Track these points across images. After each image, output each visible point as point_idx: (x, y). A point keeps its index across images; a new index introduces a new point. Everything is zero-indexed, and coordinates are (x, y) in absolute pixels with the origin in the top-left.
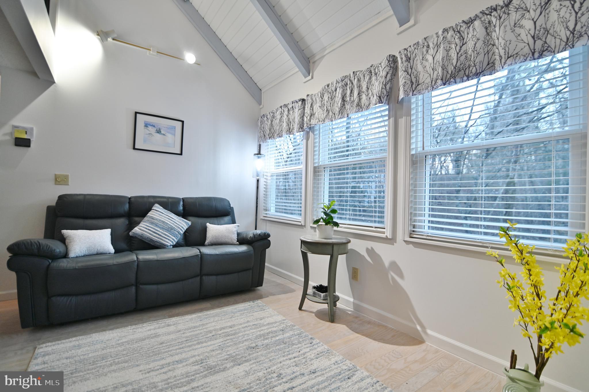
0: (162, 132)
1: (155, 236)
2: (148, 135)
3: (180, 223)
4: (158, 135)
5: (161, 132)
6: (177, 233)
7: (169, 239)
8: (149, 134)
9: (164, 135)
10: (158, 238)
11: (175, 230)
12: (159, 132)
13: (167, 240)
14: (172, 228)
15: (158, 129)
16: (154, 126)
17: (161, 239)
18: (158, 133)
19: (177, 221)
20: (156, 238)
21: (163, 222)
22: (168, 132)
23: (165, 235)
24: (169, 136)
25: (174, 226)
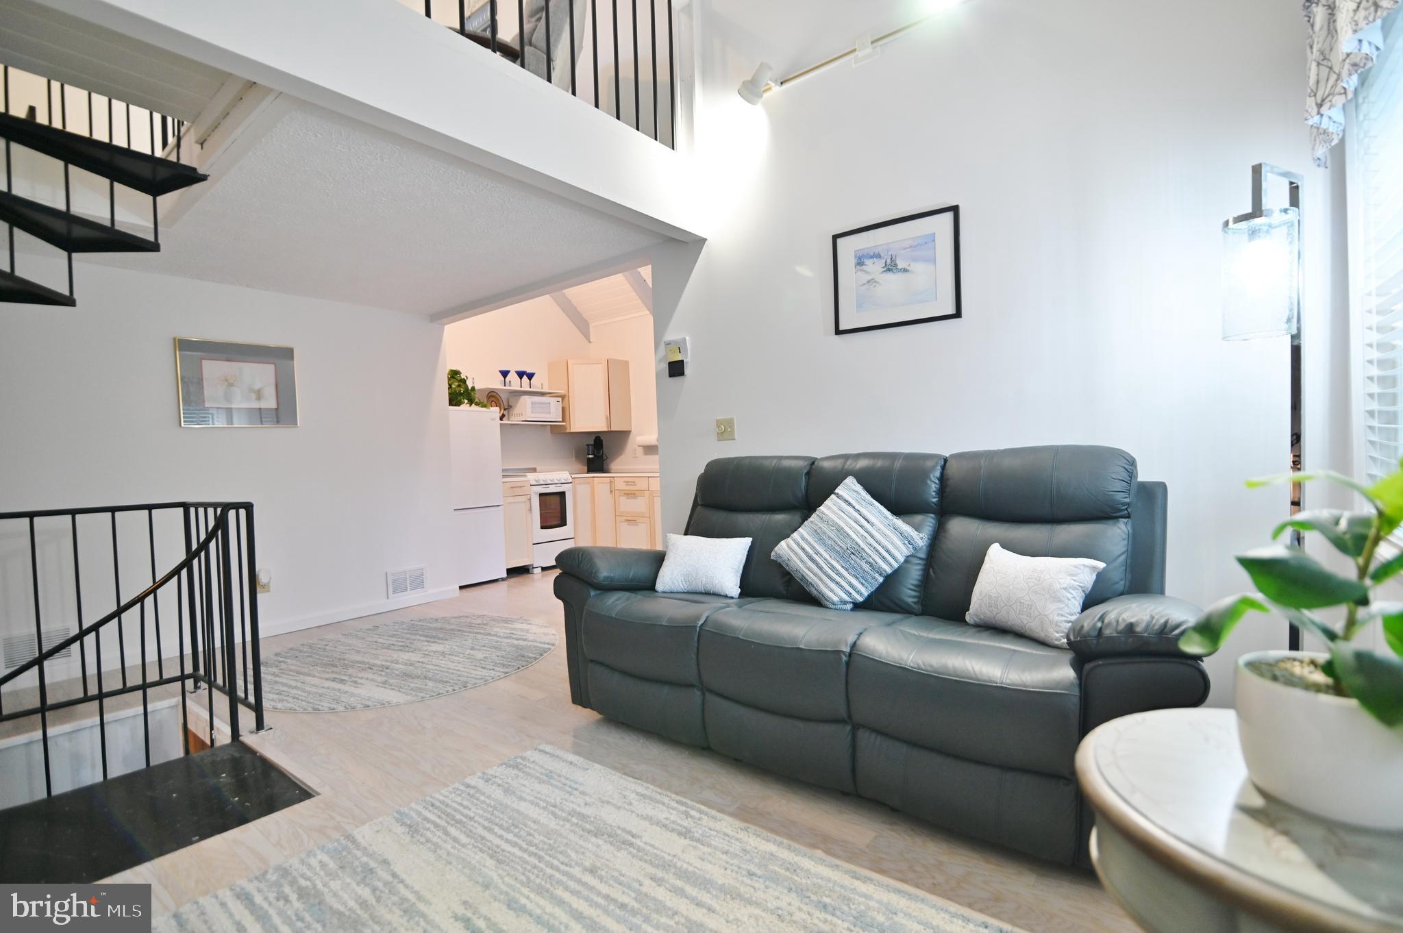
0: (901, 265)
1: (809, 569)
2: (866, 286)
3: (885, 535)
4: (890, 276)
5: (896, 265)
6: (866, 567)
7: (838, 583)
8: (869, 282)
9: (905, 270)
10: (815, 575)
11: (862, 558)
12: (891, 267)
13: (833, 586)
14: (856, 551)
15: (889, 261)
16: (878, 256)
17: (821, 580)
18: (889, 270)
19: (879, 530)
20: (812, 575)
21: (840, 530)
22: (915, 260)
23: (832, 568)
24: (919, 268)
25: (862, 545)
